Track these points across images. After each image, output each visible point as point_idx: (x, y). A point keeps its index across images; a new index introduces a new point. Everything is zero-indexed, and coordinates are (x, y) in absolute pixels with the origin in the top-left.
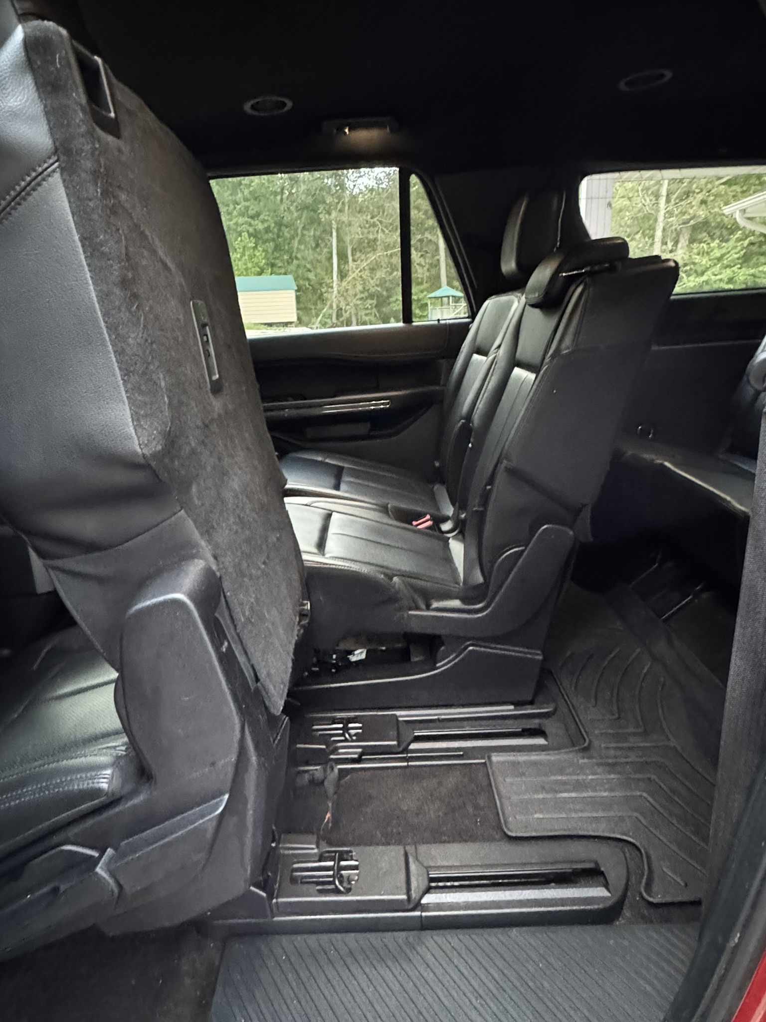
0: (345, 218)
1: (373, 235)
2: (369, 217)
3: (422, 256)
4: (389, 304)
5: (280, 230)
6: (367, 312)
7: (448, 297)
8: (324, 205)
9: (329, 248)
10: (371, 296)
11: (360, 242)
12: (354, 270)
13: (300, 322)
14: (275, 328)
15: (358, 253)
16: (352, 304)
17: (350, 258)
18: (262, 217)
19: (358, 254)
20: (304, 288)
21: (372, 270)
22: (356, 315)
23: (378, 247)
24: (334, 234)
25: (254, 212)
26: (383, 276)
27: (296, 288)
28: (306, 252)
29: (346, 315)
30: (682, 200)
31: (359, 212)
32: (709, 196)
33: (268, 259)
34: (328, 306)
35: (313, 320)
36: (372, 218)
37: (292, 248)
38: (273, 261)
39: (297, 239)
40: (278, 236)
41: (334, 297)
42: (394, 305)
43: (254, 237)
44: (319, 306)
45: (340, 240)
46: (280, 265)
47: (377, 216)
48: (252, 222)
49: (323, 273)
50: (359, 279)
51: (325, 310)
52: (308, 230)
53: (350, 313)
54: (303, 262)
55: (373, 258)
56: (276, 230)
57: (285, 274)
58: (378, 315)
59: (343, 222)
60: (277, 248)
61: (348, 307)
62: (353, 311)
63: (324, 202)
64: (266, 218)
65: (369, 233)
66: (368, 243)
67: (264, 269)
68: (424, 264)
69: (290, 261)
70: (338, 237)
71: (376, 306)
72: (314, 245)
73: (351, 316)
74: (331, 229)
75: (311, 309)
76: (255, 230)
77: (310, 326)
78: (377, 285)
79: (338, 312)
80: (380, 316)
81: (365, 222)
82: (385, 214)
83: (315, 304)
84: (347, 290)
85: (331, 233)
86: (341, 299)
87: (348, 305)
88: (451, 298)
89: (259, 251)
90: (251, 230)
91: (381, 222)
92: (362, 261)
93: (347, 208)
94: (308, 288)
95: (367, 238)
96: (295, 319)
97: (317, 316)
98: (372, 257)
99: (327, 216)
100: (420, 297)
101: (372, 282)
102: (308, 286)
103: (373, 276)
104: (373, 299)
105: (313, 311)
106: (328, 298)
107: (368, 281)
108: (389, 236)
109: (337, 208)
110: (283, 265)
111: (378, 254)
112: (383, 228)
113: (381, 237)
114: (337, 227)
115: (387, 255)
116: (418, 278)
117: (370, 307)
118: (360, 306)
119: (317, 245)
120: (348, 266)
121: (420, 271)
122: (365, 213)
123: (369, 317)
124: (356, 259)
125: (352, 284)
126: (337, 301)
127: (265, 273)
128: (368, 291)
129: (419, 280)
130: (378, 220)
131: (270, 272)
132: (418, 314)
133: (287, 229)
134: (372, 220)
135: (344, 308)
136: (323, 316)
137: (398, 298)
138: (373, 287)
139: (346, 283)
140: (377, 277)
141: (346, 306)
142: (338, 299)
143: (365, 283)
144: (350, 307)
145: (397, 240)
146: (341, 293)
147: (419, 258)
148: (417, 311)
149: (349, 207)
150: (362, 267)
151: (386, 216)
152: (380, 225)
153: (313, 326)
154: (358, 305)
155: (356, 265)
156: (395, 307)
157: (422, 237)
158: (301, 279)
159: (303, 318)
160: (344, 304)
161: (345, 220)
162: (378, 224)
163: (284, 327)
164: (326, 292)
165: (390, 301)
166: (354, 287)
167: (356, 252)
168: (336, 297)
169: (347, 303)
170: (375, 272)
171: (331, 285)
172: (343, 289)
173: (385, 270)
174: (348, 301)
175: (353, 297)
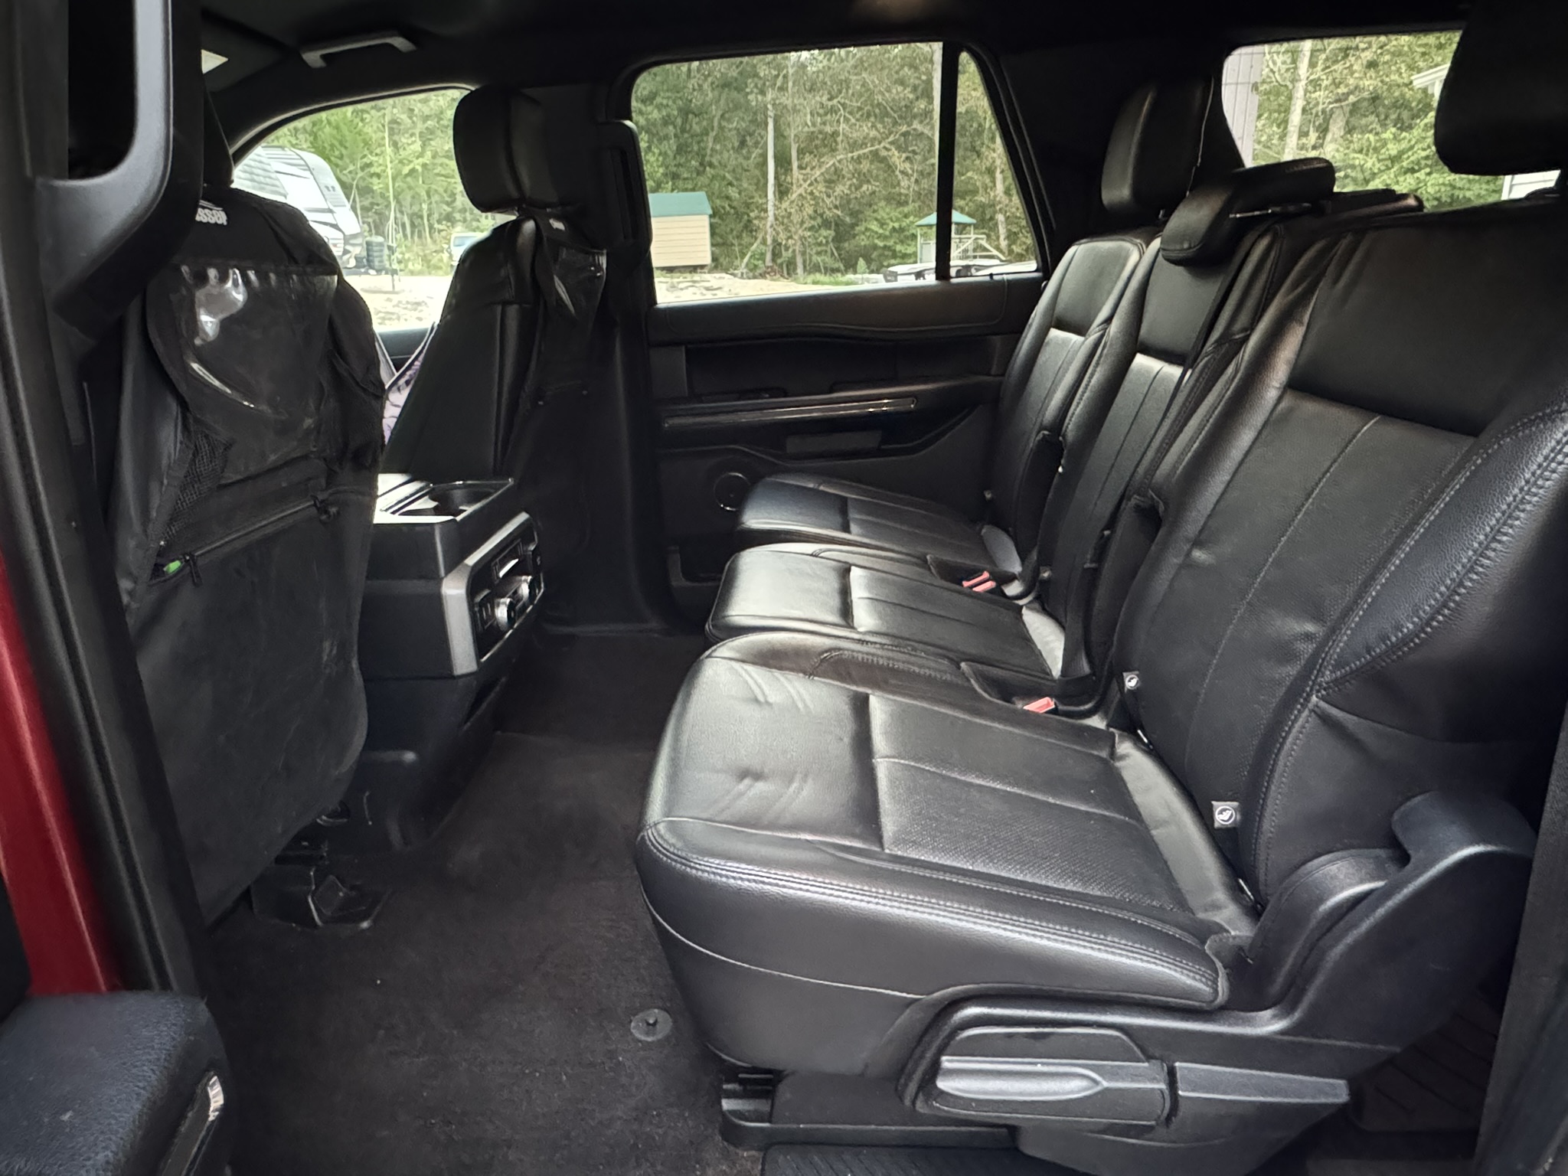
0: (786, 100)
1: (831, 126)
2: (825, 98)
3: (907, 158)
4: (854, 236)
5: (685, 121)
6: (819, 249)
8: (756, 79)
9: (762, 148)
10: (826, 224)
11: (811, 137)
12: (802, 182)
13: (717, 264)
14: (678, 274)
15: (807, 154)
16: (796, 237)
17: (795, 164)
18: (658, 100)
19: (807, 158)
20: (722, 211)
21: (830, 183)
22: (803, 253)
23: (840, 147)
24: (771, 126)
25: (646, 93)
26: (846, 191)
27: (710, 212)
28: (726, 155)
29: (786, 255)
30: (1336, 62)
31: (811, 90)
32: (1381, 54)
33: (667, 168)
34: (758, 241)
35: (737, 262)
36: (830, 100)
37: (704, 149)
38: (675, 169)
39: (713, 134)
40: (683, 131)
41: (769, 224)
42: (863, 237)
43: (646, 132)
44: (746, 239)
45: (779, 135)
46: (686, 176)
47: (837, 97)
48: (643, 108)
49: (752, 188)
50: (809, 197)
51: (755, 245)
52: (729, 121)
53: (794, 251)
54: (722, 173)
55: (831, 163)
56: (679, 121)
57: (693, 190)
58: (836, 254)
59: (785, 107)
60: (681, 150)
61: (790, 242)
62: (798, 248)
63: (756, 75)
64: (665, 102)
65: (824, 123)
66: (823, 140)
67: (662, 182)
68: (910, 172)
69: (701, 169)
70: (776, 129)
71: (833, 240)
72: (736, 144)
73: (794, 257)
74: (766, 117)
75: (733, 245)
76: (648, 120)
77: (731, 271)
78: (836, 207)
79: (774, 249)
80: (840, 255)
81: (818, 106)
82: (850, 92)
83: (739, 237)
84: (789, 215)
85: (766, 124)
86: (780, 229)
87: (791, 237)
89: (654, 154)
90: (642, 120)
91: (844, 105)
92: (813, 168)
93: (790, 84)
94: (729, 212)
95: (820, 132)
96: (706, 259)
97: (743, 255)
98: (830, 162)
99: (760, 97)
100: (904, 224)
101: (828, 201)
102: (728, 208)
103: (831, 191)
104: (830, 229)
105: (737, 249)
106: (759, 227)
107: (823, 200)
108: (857, 127)
109: (775, 85)
110: (689, 176)
111: (838, 158)
112: (847, 115)
113: (843, 129)
114: (775, 115)
115: (852, 158)
116: (900, 194)
117: (824, 241)
118: (810, 240)
119: (743, 143)
120: (792, 178)
121: (904, 183)
122: (819, 91)
123: (823, 257)
124: (804, 166)
125: (798, 205)
126: (774, 233)
127: (664, 188)
128: (821, 215)
129: (903, 198)
130: (839, 102)
131: (670, 188)
132: (900, 251)
133: (697, 119)
134: (830, 104)
135: (784, 243)
136: (751, 257)
137: (869, 226)
138: (830, 209)
139: (788, 203)
140: (836, 194)
141: (787, 239)
142: (774, 229)
143: (817, 204)
144: (793, 242)
145: (868, 134)
146: (780, 219)
147: (904, 161)
148: (898, 247)
149: (794, 83)
150: (813, 178)
151: (853, 95)
152: (842, 111)
153: (736, 272)
154: (805, 238)
155: (804, 175)
156: (863, 241)
157: (908, 129)
158: (718, 198)
159: (721, 260)
160: (785, 237)
161: (789, 103)
162: (840, 110)
163: (690, 272)
164: (756, 218)
165: (856, 232)
166: (801, 210)
167: (805, 154)
168: (772, 226)
169: (789, 234)
170: (833, 185)
171: (765, 206)
172: (784, 213)
173: (849, 183)
174: (790, 231)
175: (798, 226)
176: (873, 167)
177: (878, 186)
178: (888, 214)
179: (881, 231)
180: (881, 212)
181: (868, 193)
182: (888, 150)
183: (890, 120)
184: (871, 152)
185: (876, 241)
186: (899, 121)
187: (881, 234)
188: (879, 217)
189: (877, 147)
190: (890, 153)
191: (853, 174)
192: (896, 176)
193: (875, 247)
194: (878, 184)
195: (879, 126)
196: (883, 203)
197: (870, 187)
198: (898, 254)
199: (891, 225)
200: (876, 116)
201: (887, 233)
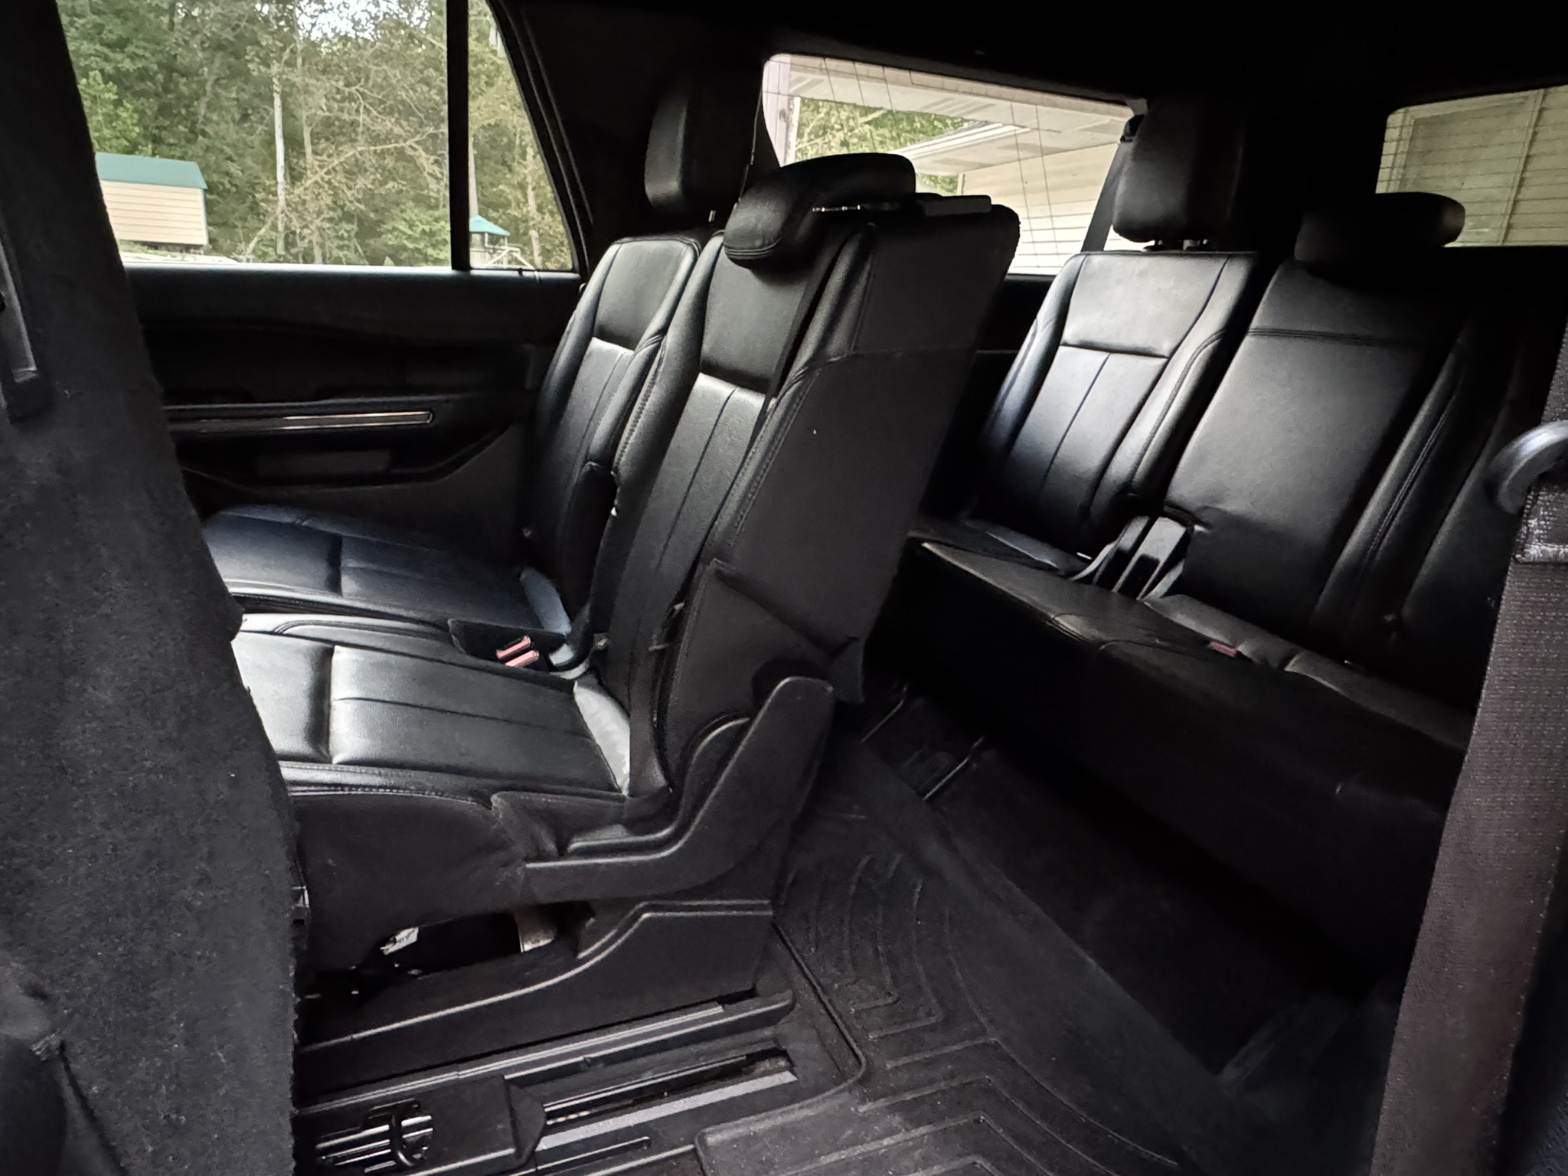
0: (296, 77)
1: (350, 114)
2: (341, 84)
3: (436, 161)
4: (380, 234)
5: (169, 79)
6: (341, 243)
7: (482, 234)
8: (257, 48)
9: (267, 125)
10: (348, 217)
11: (327, 122)
12: (318, 169)
13: (214, 246)
14: (165, 252)
15: (323, 140)
16: (313, 227)
17: (308, 149)
18: (130, 49)
19: (323, 144)
20: (221, 188)
21: (350, 174)
22: (322, 246)
23: (360, 138)
24: (277, 102)
25: (113, 37)
26: (369, 186)
27: (205, 186)
28: (223, 126)
29: (302, 245)
30: (817, 136)
31: (324, 72)
32: (851, 136)
33: (146, 128)
34: (267, 226)
35: (241, 246)
36: (347, 85)
37: (194, 114)
38: (155, 132)
39: (205, 100)
40: (166, 90)
41: (279, 210)
42: (390, 236)
43: (115, 83)
44: (252, 222)
45: (288, 114)
46: (172, 141)
47: (356, 85)
48: (111, 54)
49: (257, 168)
50: (326, 186)
51: (263, 231)
52: (226, 88)
53: (311, 242)
54: (218, 144)
55: (351, 153)
56: (160, 77)
57: (182, 158)
58: (360, 250)
59: (293, 85)
60: (164, 110)
61: (306, 231)
62: (315, 238)
63: (257, 43)
64: (140, 52)
65: (341, 110)
66: (341, 127)
67: (139, 144)
68: (439, 176)
69: (191, 136)
70: (285, 108)
71: (357, 235)
72: (237, 116)
73: (312, 249)
74: (271, 91)
75: (236, 227)
76: (117, 69)
77: (234, 255)
78: (359, 201)
79: (287, 236)
80: (365, 252)
81: (334, 91)
82: (371, 83)
83: (244, 219)
84: (304, 202)
85: (272, 99)
86: (293, 216)
87: (306, 227)
88: (486, 236)
89: (127, 110)
90: (109, 68)
91: (362, 94)
92: (330, 156)
93: (299, 61)
94: (229, 191)
95: (338, 119)
96: (202, 239)
97: (248, 240)
98: (349, 152)
99: (262, 68)
100: (434, 228)
101: (349, 193)
102: (228, 186)
103: (351, 184)
104: (352, 223)
105: (240, 231)
106: (267, 211)
107: (343, 191)
108: (379, 120)
109: (282, 58)
110: (176, 142)
111: (359, 149)
112: (368, 106)
113: (364, 119)
114: (283, 91)
115: (375, 152)
116: (429, 197)
117: (346, 235)
118: (329, 232)
119: (245, 117)
120: (305, 162)
121: (433, 185)
122: (334, 75)
123: (346, 252)
124: (319, 152)
125: (314, 193)
126: (286, 219)
127: (141, 152)
128: (342, 207)
129: (433, 201)
130: (357, 90)
131: (150, 152)
132: (432, 256)
133: (184, 80)
134: (347, 90)
135: (298, 231)
136: (258, 242)
137: (396, 226)
138: (351, 202)
139: (302, 188)
140: (357, 187)
141: (302, 228)
142: (287, 216)
143: (335, 195)
144: (310, 231)
145: (391, 130)
146: (293, 205)
147: (432, 164)
148: (430, 251)
149: (304, 60)
150: (330, 167)
151: (373, 86)
152: (361, 101)
153: (241, 257)
154: (324, 230)
155: (320, 161)
156: (391, 240)
157: (435, 131)
158: (214, 172)
159: (221, 241)
160: (298, 225)
161: (298, 80)
162: (358, 98)
163: (181, 251)
164: (263, 200)
165: (382, 230)
166: (317, 199)
167: (319, 139)
168: (283, 212)
169: (304, 223)
170: (353, 177)
171: (273, 189)
172: (297, 199)
173: (372, 177)
174: (305, 220)
175: (315, 216)
176: (399, 164)
177: (403, 185)
178: (416, 215)
179: (409, 232)
180: (408, 211)
181: (393, 191)
182: (415, 149)
183: (415, 119)
184: (396, 148)
185: (405, 242)
186: (425, 122)
187: (410, 236)
188: (408, 218)
189: (403, 144)
190: (416, 153)
191: (376, 169)
192: (425, 178)
193: (405, 248)
194: (404, 183)
195: (404, 123)
196: (411, 204)
197: (396, 186)
198: (430, 258)
199: (421, 227)
200: (400, 112)
201: (417, 235)
